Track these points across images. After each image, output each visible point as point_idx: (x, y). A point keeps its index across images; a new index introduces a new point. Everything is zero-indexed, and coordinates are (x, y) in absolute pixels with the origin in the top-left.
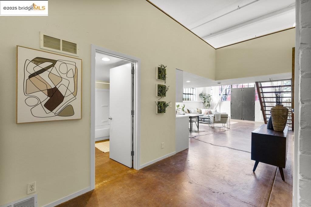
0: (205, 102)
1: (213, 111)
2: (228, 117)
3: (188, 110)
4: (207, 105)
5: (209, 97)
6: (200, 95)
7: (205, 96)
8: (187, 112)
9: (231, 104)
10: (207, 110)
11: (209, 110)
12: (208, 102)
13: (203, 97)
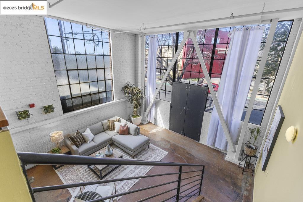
0: (132, 101)
5: (139, 93)
9: (171, 107)
11: (127, 124)
12: (137, 101)
13: (129, 93)
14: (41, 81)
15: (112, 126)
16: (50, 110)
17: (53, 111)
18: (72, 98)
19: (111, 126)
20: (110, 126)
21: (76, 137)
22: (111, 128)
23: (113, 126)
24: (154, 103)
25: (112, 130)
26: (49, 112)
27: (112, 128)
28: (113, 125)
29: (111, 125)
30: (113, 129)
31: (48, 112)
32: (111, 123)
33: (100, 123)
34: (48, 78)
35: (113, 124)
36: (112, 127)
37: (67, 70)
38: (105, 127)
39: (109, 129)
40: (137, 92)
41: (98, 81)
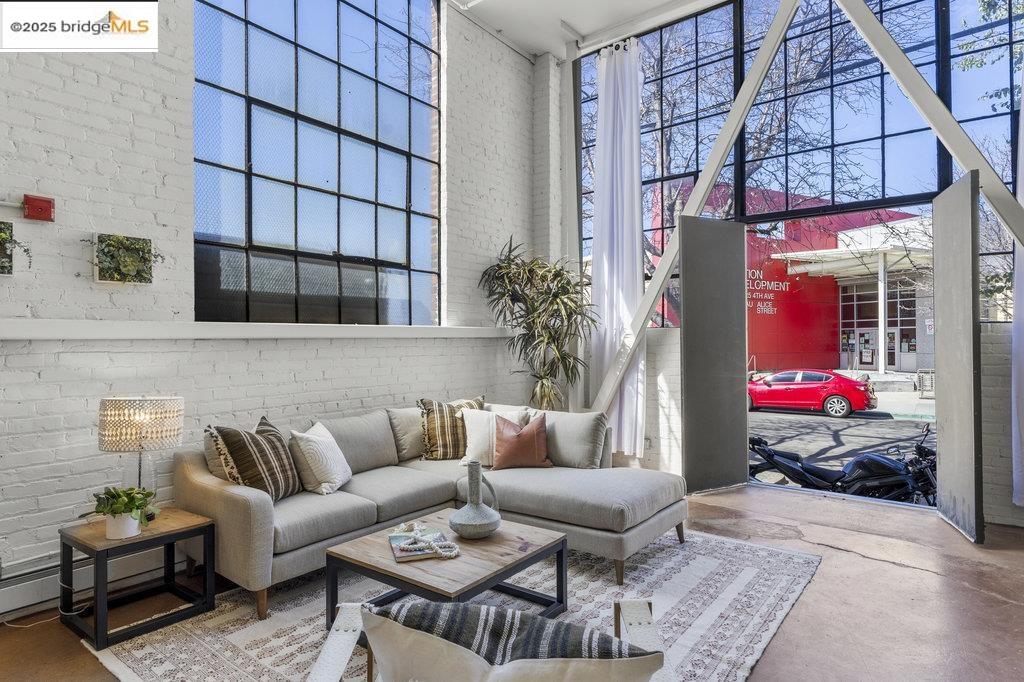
0: (528, 339)
1: (567, 426)
5: (565, 291)
6: (487, 276)
10: (517, 413)
11: (535, 414)
12: (555, 338)
13: (515, 298)
14: (116, 96)
15: (448, 430)
16: (130, 264)
17: (142, 276)
18: (251, 248)
19: (443, 433)
20: (438, 432)
21: (258, 437)
22: (440, 442)
23: (455, 434)
24: (638, 345)
25: (445, 457)
26: (124, 277)
27: (445, 446)
28: (454, 427)
29: (443, 427)
30: (450, 451)
31: (118, 270)
32: (442, 417)
33: (380, 416)
34: (156, 99)
35: (454, 420)
36: (449, 438)
37: (250, 101)
38: (408, 440)
39: (425, 449)
40: (554, 286)
41: (377, 204)
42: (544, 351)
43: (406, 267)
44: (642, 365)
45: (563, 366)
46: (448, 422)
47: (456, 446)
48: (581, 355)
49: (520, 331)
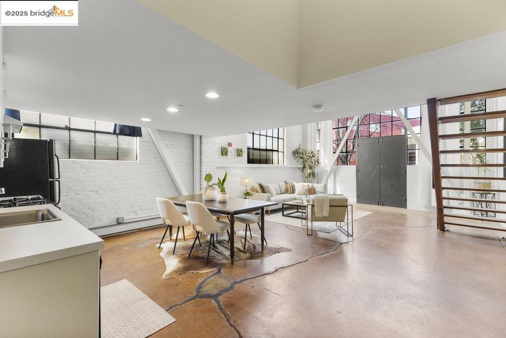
0: (304, 167)
1: (318, 187)
2: (347, 206)
3: (261, 186)
4: (310, 174)
5: (313, 156)
6: (294, 152)
7: (305, 156)
8: (259, 190)
9: (358, 171)
10: (306, 184)
11: (310, 185)
12: (311, 168)
13: (301, 158)
16: (241, 153)
17: (242, 156)
18: (254, 149)
22: (289, 190)
24: (331, 170)
25: (291, 193)
27: (291, 191)
28: (292, 187)
29: (290, 187)
31: (239, 155)
36: (291, 189)
38: (282, 189)
39: (286, 192)
40: (311, 155)
41: (273, 137)
42: (309, 171)
43: (278, 151)
44: (332, 174)
45: (313, 175)
46: (291, 185)
47: (293, 191)
48: (316, 172)
49: (302, 166)
